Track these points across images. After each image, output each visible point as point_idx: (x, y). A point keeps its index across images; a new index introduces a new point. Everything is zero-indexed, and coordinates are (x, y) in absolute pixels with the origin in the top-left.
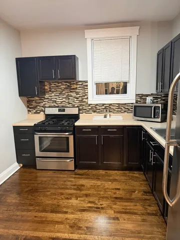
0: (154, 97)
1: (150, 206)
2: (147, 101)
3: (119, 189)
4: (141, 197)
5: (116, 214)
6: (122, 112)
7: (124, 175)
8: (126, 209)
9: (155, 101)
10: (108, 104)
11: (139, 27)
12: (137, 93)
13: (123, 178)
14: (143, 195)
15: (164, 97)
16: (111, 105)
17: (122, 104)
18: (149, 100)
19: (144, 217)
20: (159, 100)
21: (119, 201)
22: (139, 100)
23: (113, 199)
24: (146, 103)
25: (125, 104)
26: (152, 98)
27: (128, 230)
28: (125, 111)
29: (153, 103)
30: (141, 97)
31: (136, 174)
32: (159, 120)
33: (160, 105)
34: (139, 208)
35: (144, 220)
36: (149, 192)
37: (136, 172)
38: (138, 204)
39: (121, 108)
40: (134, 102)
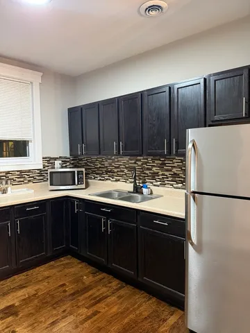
0: (63, 161)
1: (110, 283)
2: (56, 166)
3: (64, 285)
4: (94, 279)
5: (91, 309)
6: (26, 183)
7: (53, 267)
8: (95, 298)
9: (64, 165)
10: (3, 172)
11: (42, 74)
12: (44, 156)
13: (54, 271)
14: (94, 277)
15: (73, 160)
16: (8, 173)
17: (25, 171)
18: (58, 163)
19: (118, 294)
20: (68, 164)
21: (78, 296)
22: (46, 164)
23: (71, 298)
24: (54, 168)
25: (29, 171)
26: (60, 162)
27: (118, 313)
28: (29, 181)
29: (62, 167)
30: (49, 161)
31: (64, 260)
32: (83, 186)
33: (84, 170)
34: (103, 290)
35: (119, 297)
36: (97, 272)
37: (62, 259)
38: (99, 287)
39: (23, 177)
40: (41, 168)
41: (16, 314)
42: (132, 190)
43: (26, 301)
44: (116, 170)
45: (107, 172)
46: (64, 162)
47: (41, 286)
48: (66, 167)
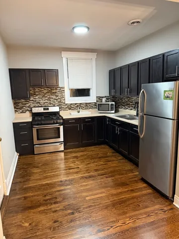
1: (118, 157)
3: (98, 154)
4: (112, 154)
5: (105, 163)
6: (88, 109)
8: (108, 160)
10: (79, 104)
11: (97, 53)
12: (97, 96)
13: (97, 149)
15: (112, 98)
16: (81, 104)
17: (88, 103)
18: (104, 100)
19: (119, 161)
20: (110, 100)
21: (102, 158)
22: (98, 100)
23: (99, 158)
24: (102, 102)
25: (90, 103)
27: (115, 166)
28: (90, 108)
29: (106, 102)
30: (100, 98)
32: (114, 112)
36: (115, 152)
38: (112, 157)
39: (87, 106)
40: (96, 102)
41: (77, 158)
42: (136, 115)
43: (82, 156)
44: (131, 104)
45: (127, 104)
46: (108, 99)
47: (89, 153)
48: (108, 102)
